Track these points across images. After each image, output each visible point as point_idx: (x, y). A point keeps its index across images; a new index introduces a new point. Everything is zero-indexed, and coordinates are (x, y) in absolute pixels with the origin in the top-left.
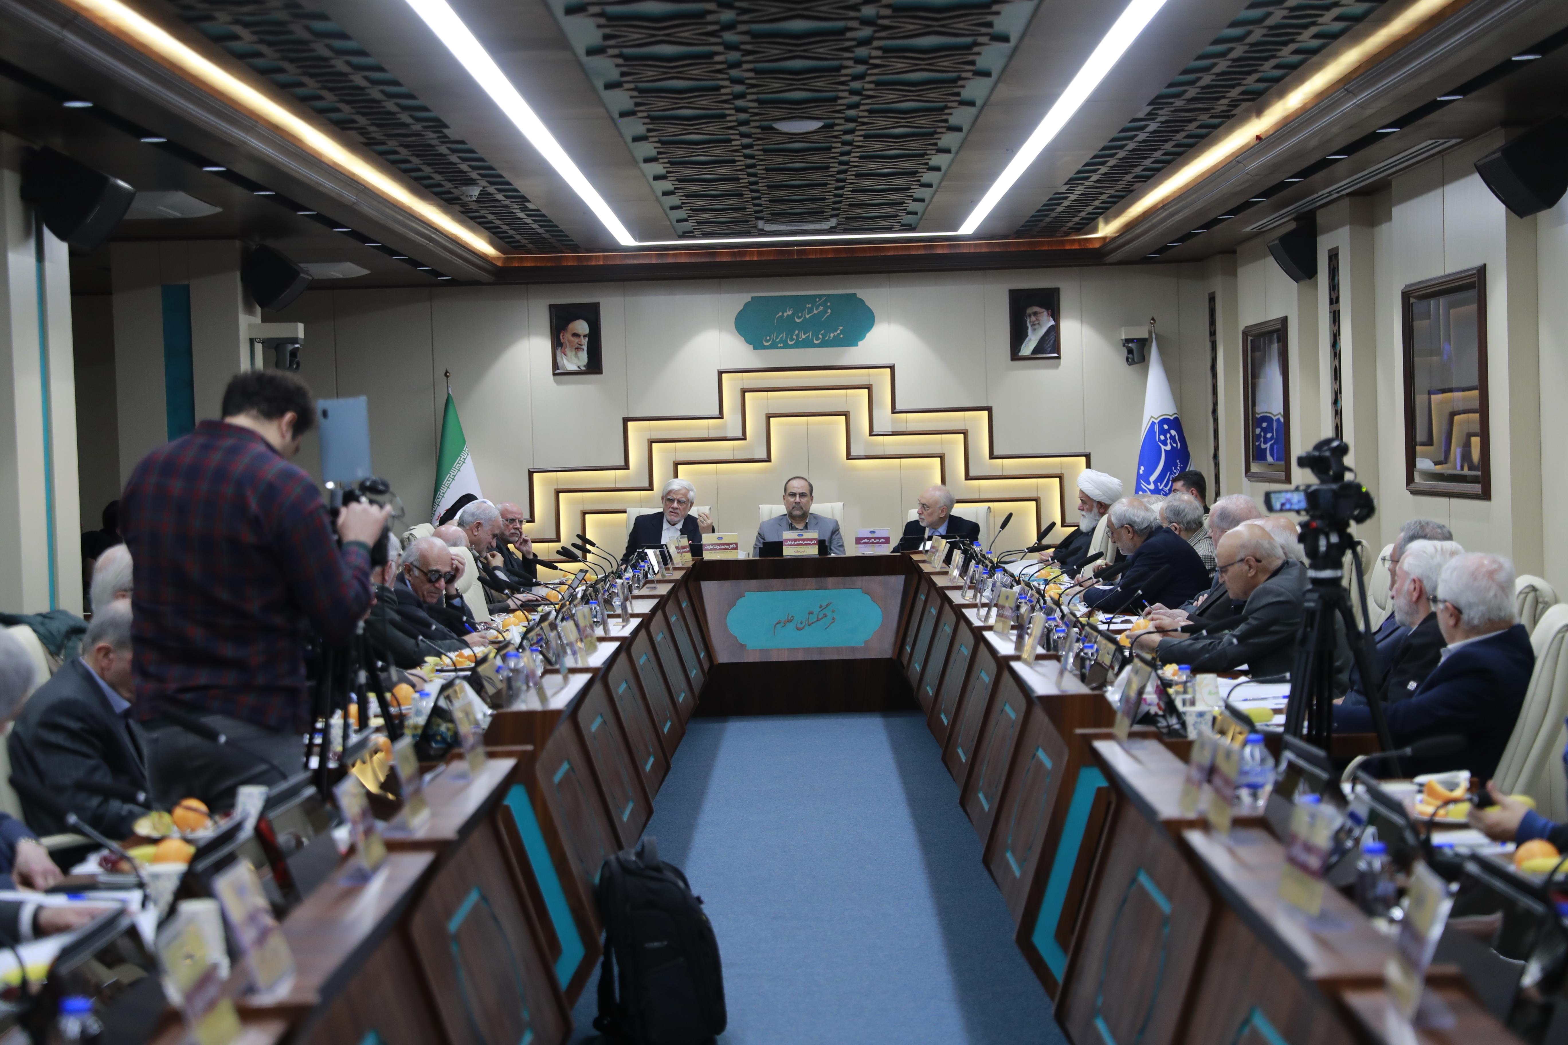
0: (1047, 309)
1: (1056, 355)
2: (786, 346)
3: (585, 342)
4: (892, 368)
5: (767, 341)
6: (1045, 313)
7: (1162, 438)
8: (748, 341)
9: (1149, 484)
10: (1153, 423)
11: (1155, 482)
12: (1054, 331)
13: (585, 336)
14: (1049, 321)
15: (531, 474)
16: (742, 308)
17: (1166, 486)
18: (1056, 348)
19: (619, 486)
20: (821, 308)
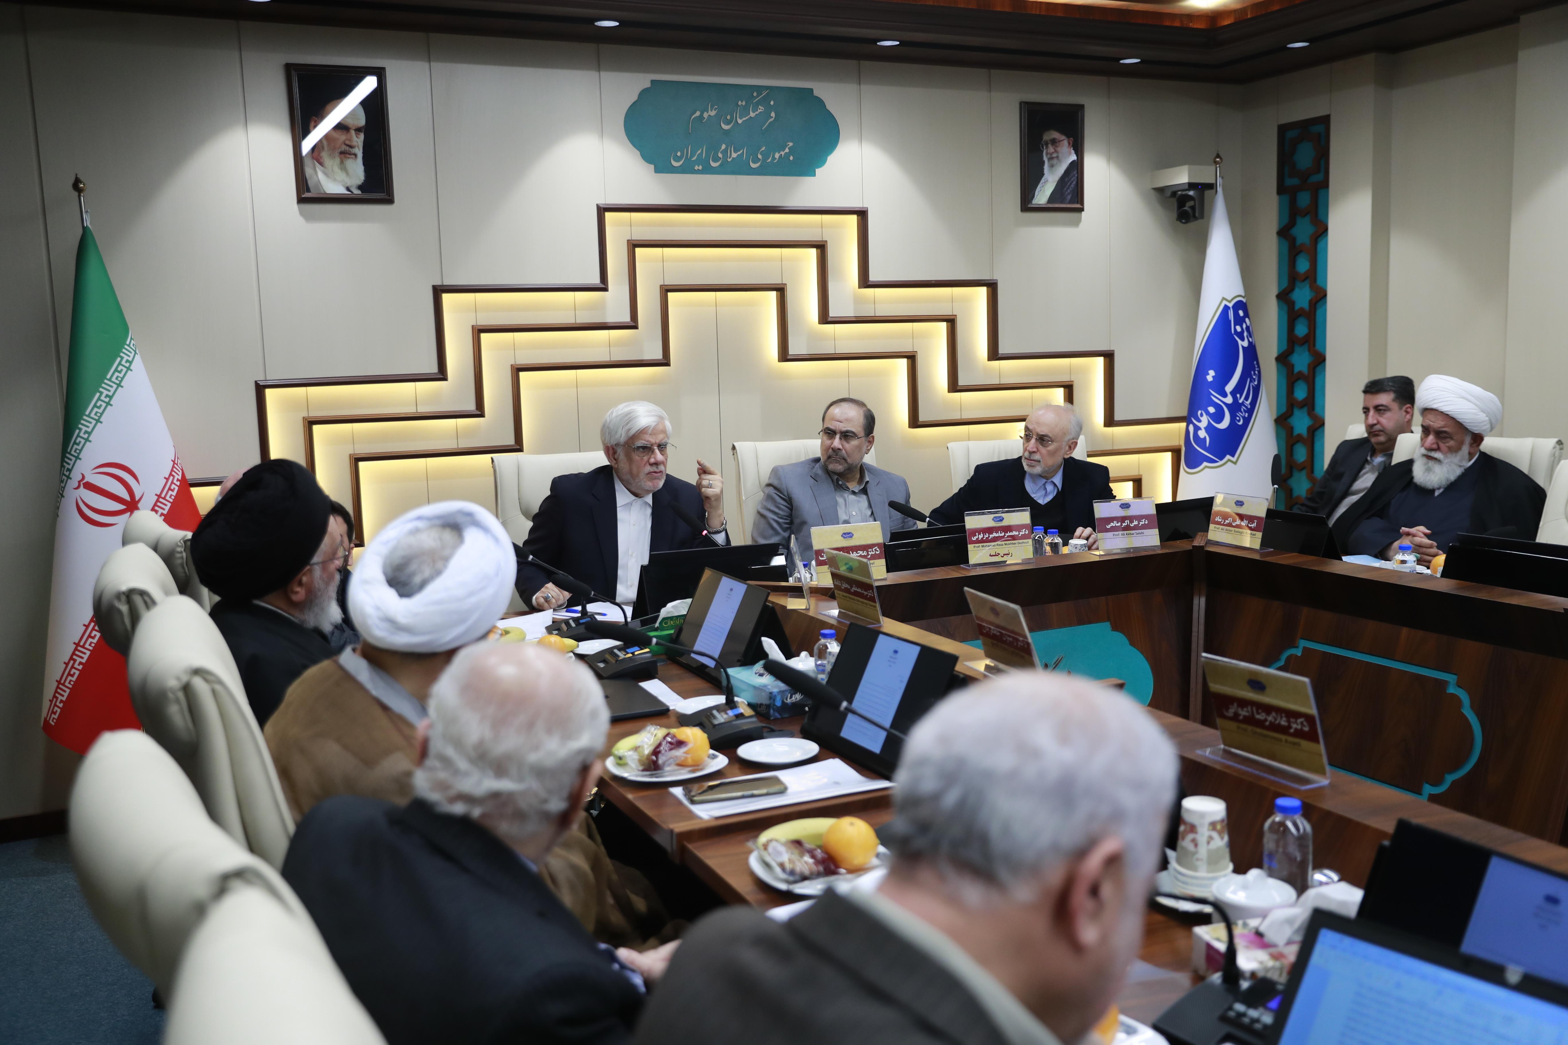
0: (1068, 136)
1: (1078, 206)
2: (707, 170)
3: (359, 141)
4: (862, 214)
5: (677, 159)
6: (1066, 142)
7: (1239, 329)
8: (647, 157)
9: (1225, 395)
10: (1226, 308)
11: (1233, 393)
12: (1076, 170)
13: (358, 130)
14: (1070, 153)
15: (260, 390)
16: (634, 97)
17: (1246, 398)
18: (1078, 196)
19: (423, 409)
20: (761, 109)
